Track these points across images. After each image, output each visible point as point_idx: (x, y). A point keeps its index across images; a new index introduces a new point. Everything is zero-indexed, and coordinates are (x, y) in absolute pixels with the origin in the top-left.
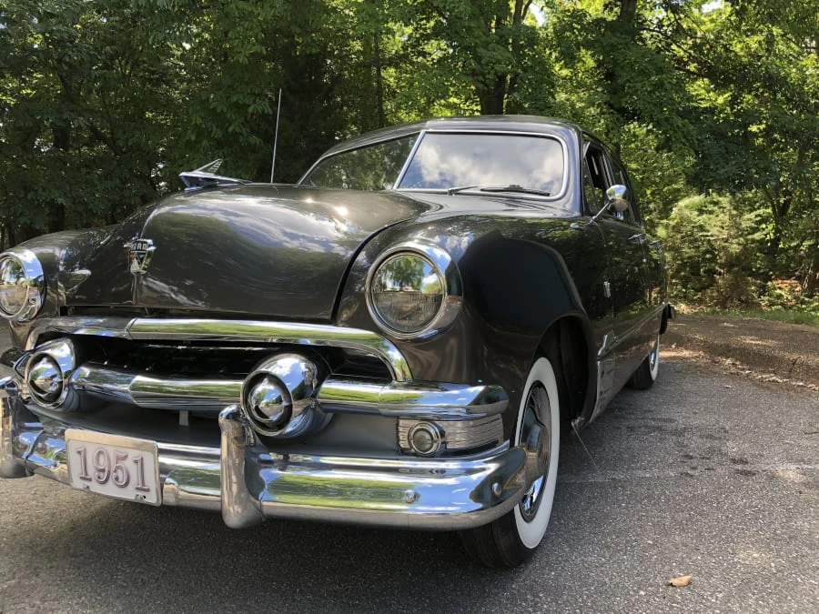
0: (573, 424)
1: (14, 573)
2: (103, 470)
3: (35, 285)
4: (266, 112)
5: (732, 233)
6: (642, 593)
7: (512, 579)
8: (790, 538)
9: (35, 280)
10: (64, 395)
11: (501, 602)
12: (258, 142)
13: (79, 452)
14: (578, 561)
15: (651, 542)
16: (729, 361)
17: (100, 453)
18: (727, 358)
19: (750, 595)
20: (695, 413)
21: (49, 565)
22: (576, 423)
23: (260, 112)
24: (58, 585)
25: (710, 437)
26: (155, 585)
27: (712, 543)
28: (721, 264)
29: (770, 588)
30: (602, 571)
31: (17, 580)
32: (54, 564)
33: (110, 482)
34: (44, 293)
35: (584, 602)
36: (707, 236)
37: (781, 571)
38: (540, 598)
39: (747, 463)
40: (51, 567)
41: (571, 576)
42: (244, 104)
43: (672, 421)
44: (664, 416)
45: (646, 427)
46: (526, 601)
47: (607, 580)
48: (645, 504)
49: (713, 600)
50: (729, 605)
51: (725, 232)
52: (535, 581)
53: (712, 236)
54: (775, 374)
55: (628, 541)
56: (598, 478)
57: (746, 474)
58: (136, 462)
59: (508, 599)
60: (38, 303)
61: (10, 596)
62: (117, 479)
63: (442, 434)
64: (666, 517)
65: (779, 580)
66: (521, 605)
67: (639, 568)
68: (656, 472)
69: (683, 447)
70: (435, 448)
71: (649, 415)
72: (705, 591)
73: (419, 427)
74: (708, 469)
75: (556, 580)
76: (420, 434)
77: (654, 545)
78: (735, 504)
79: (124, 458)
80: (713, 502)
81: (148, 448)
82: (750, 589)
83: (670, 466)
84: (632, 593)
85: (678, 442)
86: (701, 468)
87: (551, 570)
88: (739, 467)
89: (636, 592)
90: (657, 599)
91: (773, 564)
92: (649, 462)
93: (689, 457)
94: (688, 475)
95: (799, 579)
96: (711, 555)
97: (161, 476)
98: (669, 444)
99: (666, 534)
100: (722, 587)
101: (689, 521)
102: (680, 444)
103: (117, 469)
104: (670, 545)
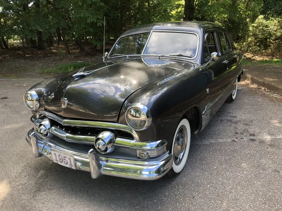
1: (42, 177)
2: (61, 159)
3: (37, 101)
5: (278, 28)
6: (208, 186)
7: (173, 181)
8: (258, 166)
9: (37, 99)
10: (49, 134)
11: (169, 189)
13: (54, 154)
14: (193, 175)
15: (216, 168)
16: (263, 88)
17: (59, 155)
18: (263, 87)
19: (239, 187)
20: (244, 113)
21: (51, 174)
22: (196, 132)
24: (53, 181)
25: (246, 124)
26: (78, 181)
27: (234, 168)
28: (273, 39)
29: (245, 185)
30: (199, 178)
31: (43, 179)
32: (52, 174)
33: (63, 162)
34: (39, 102)
35: (192, 189)
36: (269, 29)
37: (251, 179)
38: (180, 187)
39: (254, 136)
40: (51, 175)
41: (190, 180)
43: (236, 117)
44: (234, 115)
45: (227, 120)
46: (176, 188)
47: (199, 181)
48: (218, 153)
49: (228, 189)
50: (232, 190)
51: (276, 27)
52: (179, 181)
53: (271, 29)
54: (278, 94)
55: (209, 167)
56: (206, 142)
57: (253, 141)
58: (69, 159)
59: (171, 187)
60: (38, 105)
61: (41, 185)
62: (64, 162)
63: (148, 154)
64: (222, 158)
65: (249, 182)
66: (174, 190)
67: (210, 177)
68: (225, 140)
69: (236, 129)
70: (146, 158)
71: (229, 114)
72: (226, 185)
73: (142, 152)
74: (241, 138)
75: (185, 181)
76: (142, 154)
77: (216, 169)
78: (245, 153)
79: (66, 157)
80: (239, 152)
81: (71, 156)
82: (240, 185)
83: (230, 137)
84: (205, 186)
85: (235, 127)
86: (239, 138)
87: (184, 178)
88: (251, 137)
89: (207, 185)
90: (212, 188)
91: (249, 176)
92: (223, 135)
93: (237, 133)
94: (234, 141)
95: (255, 182)
96: (232, 172)
97: (75, 162)
98: (232, 128)
99: (221, 164)
100: (232, 184)
101: (229, 159)
102: (235, 128)
103: (64, 160)
104: (221, 169)
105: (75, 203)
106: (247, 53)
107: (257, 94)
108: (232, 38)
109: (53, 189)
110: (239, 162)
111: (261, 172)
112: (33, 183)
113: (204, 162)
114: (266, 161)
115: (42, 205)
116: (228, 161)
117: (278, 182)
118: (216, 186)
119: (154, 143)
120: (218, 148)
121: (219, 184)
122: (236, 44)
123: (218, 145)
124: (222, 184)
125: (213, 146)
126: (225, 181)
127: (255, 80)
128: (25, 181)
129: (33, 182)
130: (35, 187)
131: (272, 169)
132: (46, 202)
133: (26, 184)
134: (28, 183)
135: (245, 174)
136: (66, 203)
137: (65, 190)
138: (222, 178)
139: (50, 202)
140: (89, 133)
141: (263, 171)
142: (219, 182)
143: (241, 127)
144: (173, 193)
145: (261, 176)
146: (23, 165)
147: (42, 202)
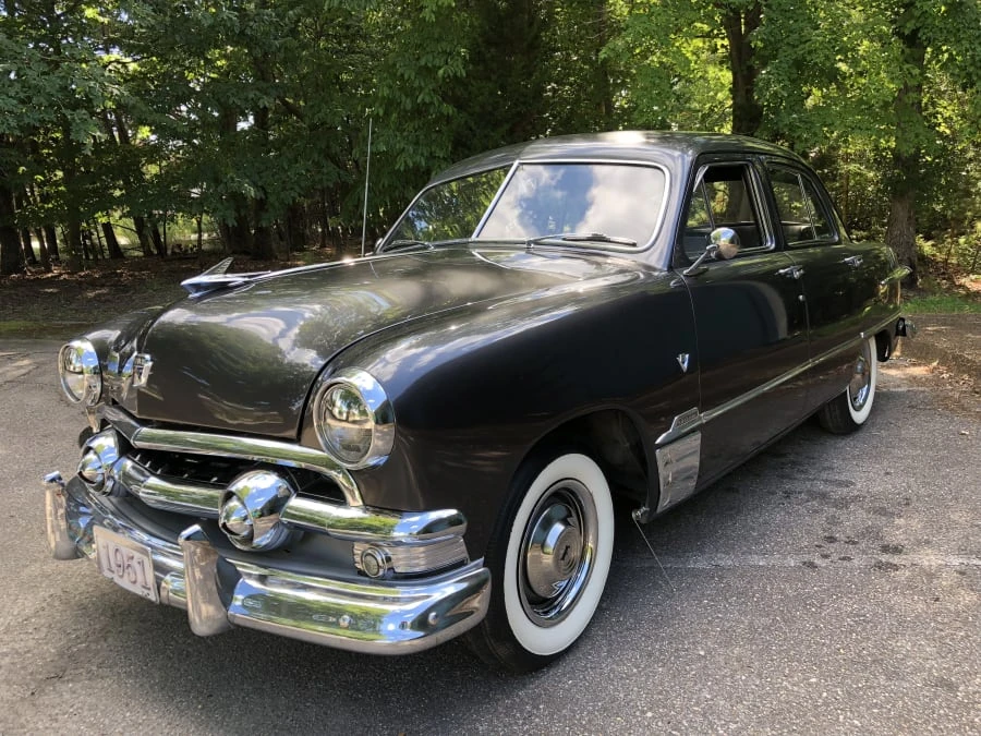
0: (633, 515)
1: (88, 636)
2: (120, 566)
3: (95, 373)
4: (459, 74)
6: (649, 714)
7: (524, 685)
8: (874, 661)
9: (94, 368)
10: (109, 484)
12: (451, 112)
13: (104, 547)
14: (607, 670)
15: (702, 653)
17: (117, 550)
20: (887, 474)
21: (120, 629)
22: (637, 514)
23: (451, 74)
24: (118, 651)
25: (882, 512)
27: (773, 660)
30: (623, 685)
31: (87, 643)
33: (126, 577)
34: (101, 378)
35: (581, 718)
37: (827, 705)
38: (539, 709)
39: (900, 552)
40: (121, 632)
42: (434, 66)
43: (847, 484)
44: (843, 478)
45: (810, 493)
46: (521, 712)
48: (730, 604)
52: (545, 690)
55: (677, 650)
56: (700, 563)
57: (886, 570)
58: (139, 563)
59: (506, 707)
60: (98, 390)
61: (74, 660)
62: (129, 575)
63: (389, 559)
64: (742, 622)
65: (816, 716)
66: (514, 716)
68: (775, 560)
69: (835, 524)
70: (381, 573)
71: (824, 475)
72: (720, 719)
73: (369, 551)
74: (844, 559)
75: (569, 690)
76: (369, 558)
77: (704, 657)
78: (839, 609)
79: (132, 558)
80: (812, 605)
81: (145, 552)
82: (773, 722)
83: (799, 551)
84: (638, 713)
85: (833, 516)
86: (835, 557)
87: (570, 679)
88: (885, 558)
89: (644, 712)
90: (660, 724)
91: (825, 694)
92: (777, 544)
93: (832, 539)
94: (812, 565)
95: (841, 717)
96: (760, 675)
97: (157, 574)
98: (821, 519)
99: (728, 644)
100: (742, 717)
101: (767, 628)
102: (833, 521)
103: (129, 566)
104: (721, 659)
105: (154, 728)
106: (973, 277)
107: (964, 409)
108: (910, 218)
109: (102, 678)
110: (802, 641)
111: (879, 683)
112: (53, 651)
113: (665, 632)
114: (913, 646)
115: (47, 725)
116: (760, 634)
117: (935, 727)
118: (679, 717)
119: (416, 519)
120: (741, 584)
121: (694, 712)
122: (930, 243)
123: (742, 576)
124: (704, 715)
125: (721, 578)
126: (722, 703)
127: (968, 361)
128: (31, 643)
129: (55, 648)
130: (53, 664)
131: (930, 674)
132: (64, 714)
133: (28, 652)
134: (35, 651)
135: (810, 685)
136: (124, 728)
137: (141, 685)
138: (711, 690)
139: (75, 718)
140: (215, 479)
141: (889, 679)
142: (697, 704)
143: (855, 519)
144: (505, 726)
145: (875, 696)
146: (47, 595)
147: (50, 715)
